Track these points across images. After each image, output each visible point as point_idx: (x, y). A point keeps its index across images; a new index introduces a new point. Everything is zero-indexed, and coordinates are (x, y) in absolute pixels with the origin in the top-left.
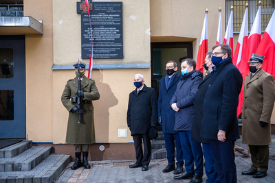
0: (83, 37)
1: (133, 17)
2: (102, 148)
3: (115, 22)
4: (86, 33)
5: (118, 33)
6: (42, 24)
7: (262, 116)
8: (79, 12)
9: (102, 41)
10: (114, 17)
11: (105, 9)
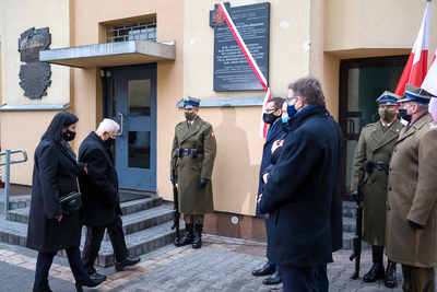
0: (215, 59)
1: (284, 25)
2: (235, 220)
3: (258, 35)
4: (220, 55)
5: (261, 51)
6: (174, 46)
7: (412, 208)
8: (213, 25)
9: (239, 64)
10: (256, 27)
11: (244, 16)
